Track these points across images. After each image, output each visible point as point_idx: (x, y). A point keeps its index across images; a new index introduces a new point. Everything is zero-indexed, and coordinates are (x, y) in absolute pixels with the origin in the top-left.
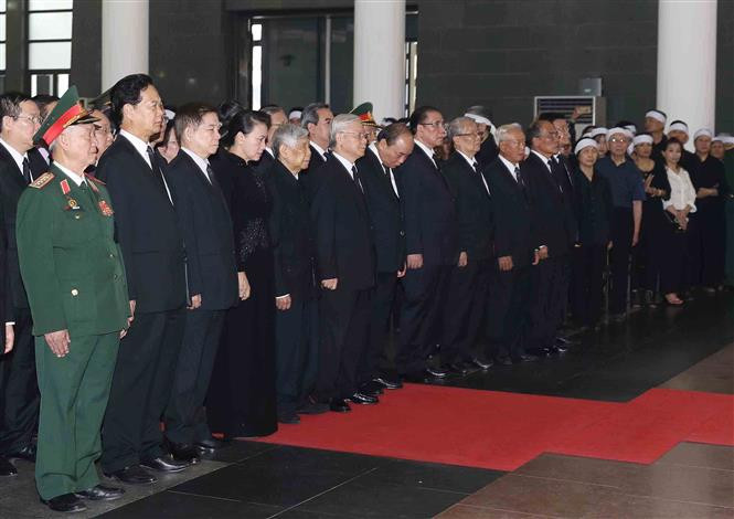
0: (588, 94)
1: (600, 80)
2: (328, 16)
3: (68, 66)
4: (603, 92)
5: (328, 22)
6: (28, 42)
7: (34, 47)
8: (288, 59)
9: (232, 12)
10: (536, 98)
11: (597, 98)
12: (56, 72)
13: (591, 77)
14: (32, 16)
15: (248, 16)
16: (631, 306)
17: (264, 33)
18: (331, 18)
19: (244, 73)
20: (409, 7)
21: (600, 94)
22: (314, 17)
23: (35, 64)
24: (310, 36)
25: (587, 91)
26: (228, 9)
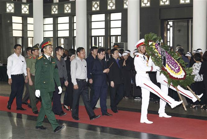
3: (120, 34)
6: (110, 28)
7: (112, 30)
12: (117, 36)
14: (111, 22)
19: (165, 35)
26: (161, 19)
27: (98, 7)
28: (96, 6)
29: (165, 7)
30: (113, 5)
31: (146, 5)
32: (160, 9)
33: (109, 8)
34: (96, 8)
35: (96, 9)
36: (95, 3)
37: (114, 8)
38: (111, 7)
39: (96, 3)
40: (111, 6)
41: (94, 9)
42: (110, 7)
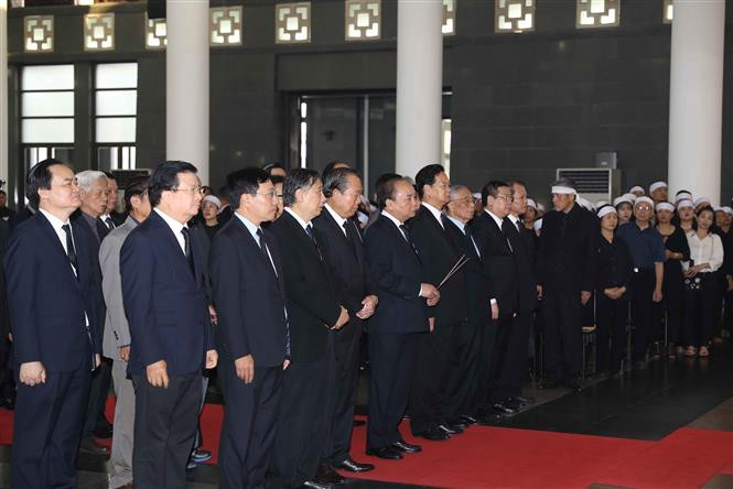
0: (605, 167)
1: (615, 154)
2: (367, 96)
3: (133, 140)
4: (618, 165)
5: (367, 102)
6: (94, 117)
7: (100, 122)
8: (330, 135)
9: (283, 92)
10: (558, 170)
11: (613, 171)
12: (120, 146)
13: (608, 152)
14: (99, 94)
15: (297, 95)
16: (651, 356)
17: (309, 110)
18: (370, 98)
19: (294, 147)
20: (445, 89)
21: (615, 167)
22: (353, 96)
23: (101, 138)
24: (350, 114)
25: (604, 163)
26: (279, 89)
27: (49, 40)
28: (39, 35)
29: (294, 49)
30: (106, 35)
31: (226, 40)
32: (277, 57)
33: (90, 44)
34: (40, 43)
35: (39, 46)
36: (34, 23)
37: (108, 44)
38: (99, 41)
39: (39, 25)
40: (98, 37)
41: (31, 46)
42: (93, 39)
